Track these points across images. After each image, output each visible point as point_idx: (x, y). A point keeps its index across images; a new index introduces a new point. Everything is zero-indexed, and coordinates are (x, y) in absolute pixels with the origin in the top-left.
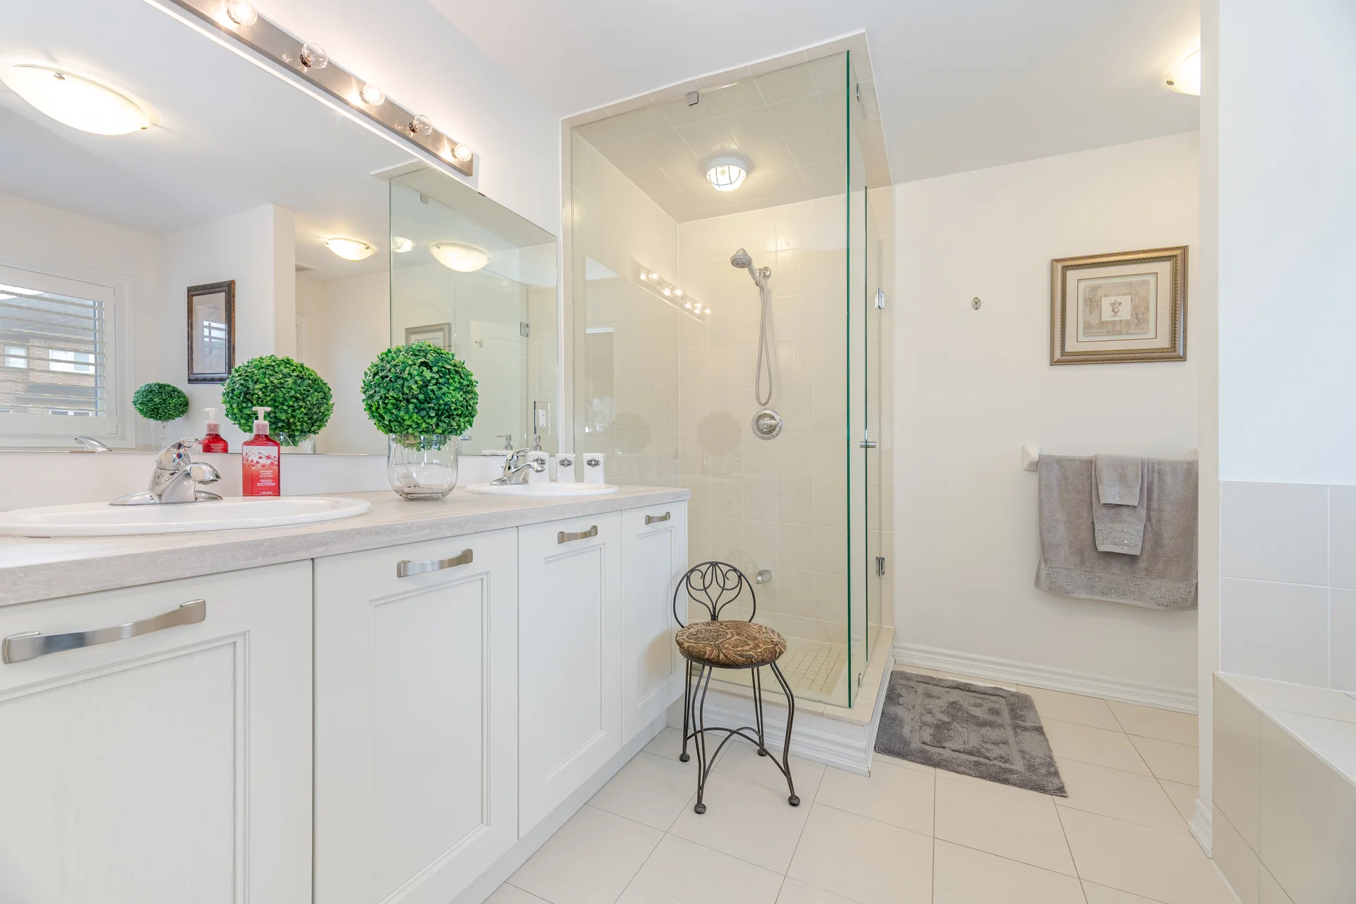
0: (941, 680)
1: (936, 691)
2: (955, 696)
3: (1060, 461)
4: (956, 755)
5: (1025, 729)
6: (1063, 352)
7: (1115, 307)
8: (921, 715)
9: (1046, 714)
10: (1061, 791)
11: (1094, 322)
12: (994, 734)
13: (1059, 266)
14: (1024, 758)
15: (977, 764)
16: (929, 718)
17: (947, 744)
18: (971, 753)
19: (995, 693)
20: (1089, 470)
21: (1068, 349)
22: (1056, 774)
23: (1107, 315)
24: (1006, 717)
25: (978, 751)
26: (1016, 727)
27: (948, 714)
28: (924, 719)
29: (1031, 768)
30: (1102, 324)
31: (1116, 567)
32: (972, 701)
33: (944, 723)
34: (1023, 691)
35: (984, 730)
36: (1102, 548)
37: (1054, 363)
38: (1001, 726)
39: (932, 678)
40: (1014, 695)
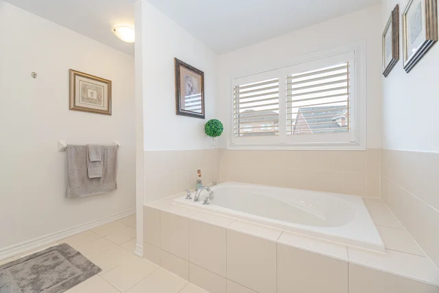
0: (18, 260)
1: (19, 267)
2: (32, 262)
3: (75, 147)
4: (50, 289)
5: (73, 256)
6: (75, 106)
7: (92, 93)
8: (18, 284)
9: (76, 246)
10: (99, 270)
11: (85, 97)
12: (61, 267)
13: (73, 72)
14: (79, 268)
15: (63, 285)
16: (24, 283)
17: (43, 287)
18: (57, 282)
19: (50, 250)
20: (86, 150)
21: (76, 105)
22: (94, 265)
23: (89, 96)
24: (62, 258)
25: (60, 279)
26: (68, 259)
27: (34, 273)
28: (21, 285)
29: (84, 270)
30: (88, 99)
31: (95, 183)
32: (42, 260)
33: (34, 279)
34: (61, 243)
35: (56, 269)
36: (91, 177)
37: (71, 109)
38: (62, 262)
39: (12, 262)
40: (59, 246)
